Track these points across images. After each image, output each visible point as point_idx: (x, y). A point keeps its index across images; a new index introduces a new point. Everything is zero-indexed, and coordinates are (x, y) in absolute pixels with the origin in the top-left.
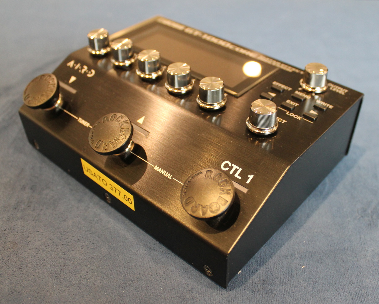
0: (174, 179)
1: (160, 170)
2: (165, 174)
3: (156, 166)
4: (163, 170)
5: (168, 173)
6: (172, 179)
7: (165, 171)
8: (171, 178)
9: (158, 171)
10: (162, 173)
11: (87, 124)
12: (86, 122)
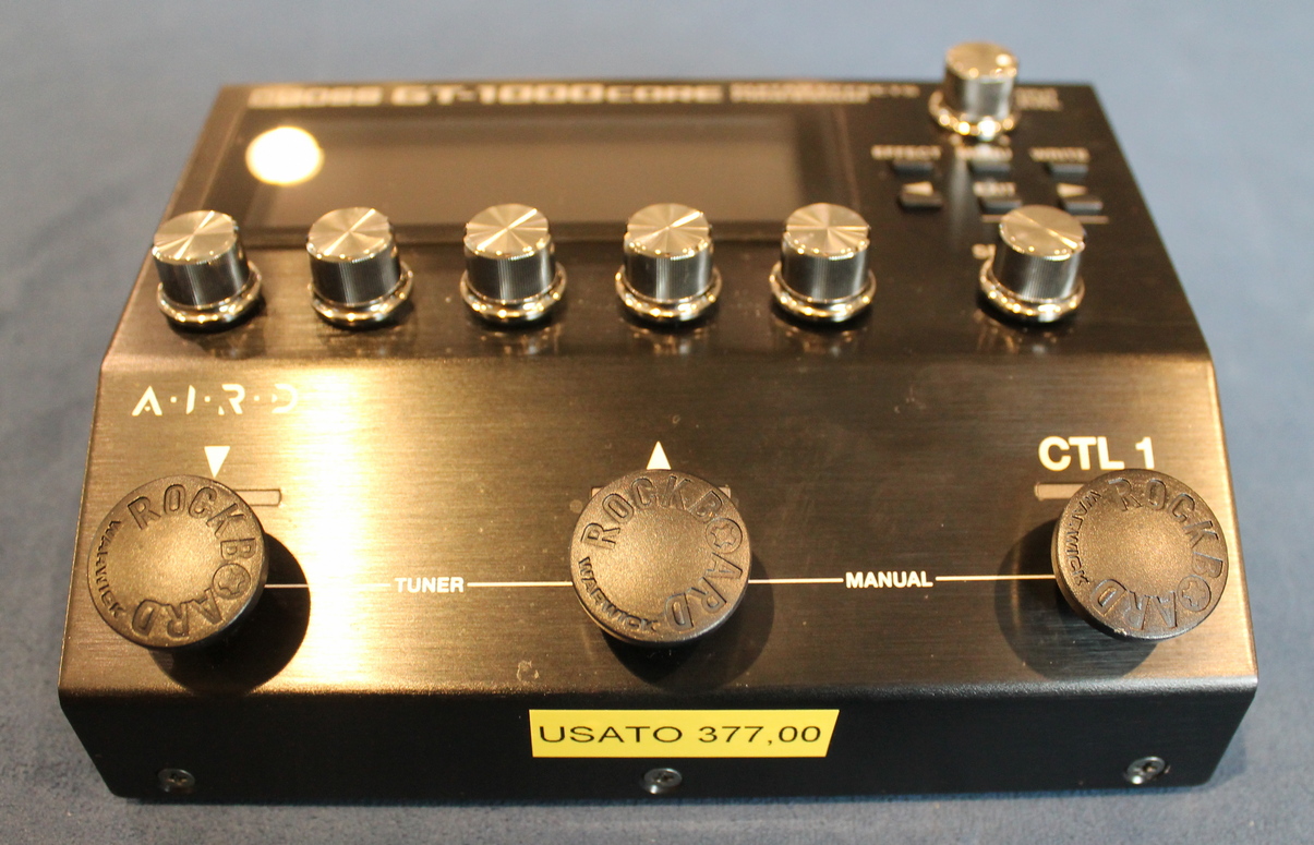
0: (938, 579)
1: (871, 580)
2: (900, 580)
3: (849, 575)
4: (881, 574)
5: (904, 574)
6: (935, 582)
7: (889, 574)
8: (928, 581)
9: (866, 586)
10: (889, 585)
11: (449, 582)
12: (440, 579)
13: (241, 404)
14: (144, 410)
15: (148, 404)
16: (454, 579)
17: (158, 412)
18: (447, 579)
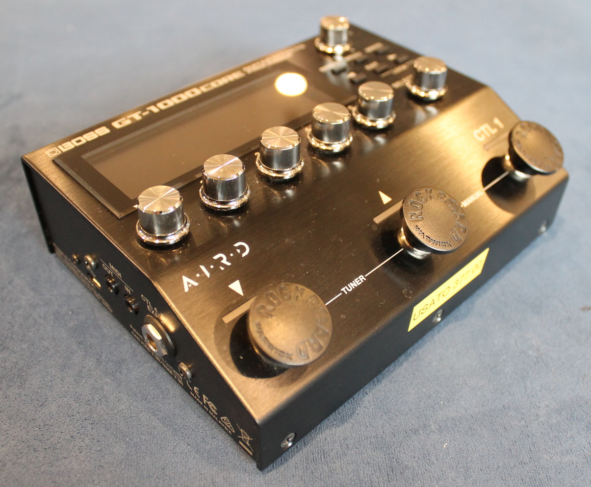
11: (359, 279)
12: (355, 280)
13: (227, 261)
14: (189, 287)
15: (189, 283)
16: (359, 277)
17: (196, 284)
18: (357, 279)
